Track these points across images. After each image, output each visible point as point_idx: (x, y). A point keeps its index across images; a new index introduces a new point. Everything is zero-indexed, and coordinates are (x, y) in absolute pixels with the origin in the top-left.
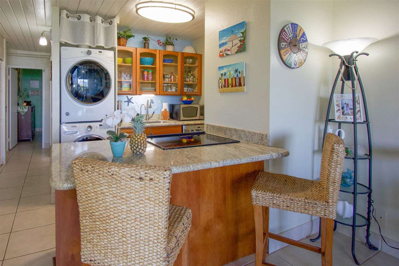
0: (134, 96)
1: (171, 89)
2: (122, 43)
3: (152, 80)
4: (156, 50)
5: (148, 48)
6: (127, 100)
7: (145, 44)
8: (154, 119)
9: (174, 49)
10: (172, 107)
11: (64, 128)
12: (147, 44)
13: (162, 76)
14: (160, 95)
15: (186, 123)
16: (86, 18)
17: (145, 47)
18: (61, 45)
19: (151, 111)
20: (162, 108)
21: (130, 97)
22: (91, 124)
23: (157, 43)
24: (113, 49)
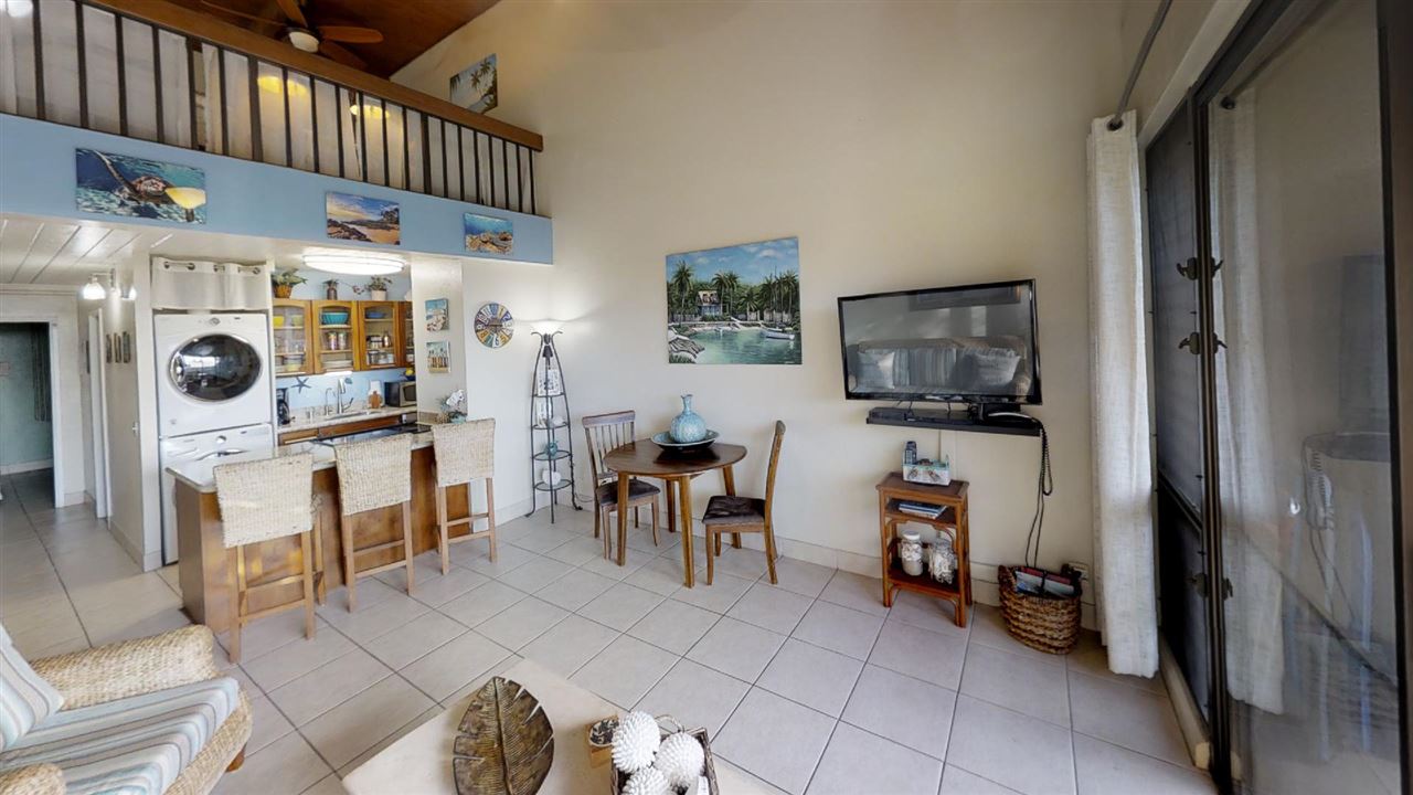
0: (311, 377)
1: (386, 357)
2: (280, 293)
3: (347, 348)
4: (350, 302)
5: (336, 297)
6: (297, 383)
7: (328, 291)
8: (355, 408)
9: (387, 296)
10: (388, 386)
11: (167, 446)
12: (332, 292)
13: (363, 339)
14: (361, 370)
15: (407, 410)
16: (208, 267)
17: (329, 297)
18: (156, 312)
19: (346, 398)
20: (369, 389)
21: (302, 379)
23: (352, 291)
24: (265, 312)
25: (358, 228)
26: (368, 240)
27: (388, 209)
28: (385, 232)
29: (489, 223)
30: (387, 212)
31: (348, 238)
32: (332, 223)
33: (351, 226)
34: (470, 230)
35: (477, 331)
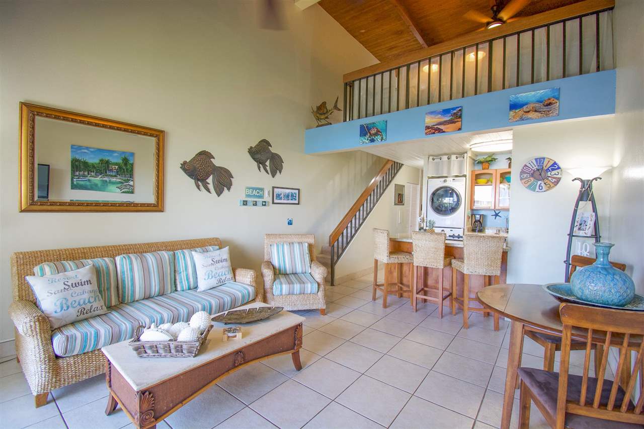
2: (484, 167)
6: (494, 214)
7: (510, 164)
16: (445, 158)
18: (429, 178)
21: (497, 212)
22: (451, 229)
24: (465, 176)
25: (439, 127)
26: (444, 132)
27: (455, 111)
28: (453, 124)
29: (534, 96)
30: (455, 113)
31: (434, 133)
32: (428, 128)
33: (436, 127)
34: (514, 106)
35: (521, 179)
